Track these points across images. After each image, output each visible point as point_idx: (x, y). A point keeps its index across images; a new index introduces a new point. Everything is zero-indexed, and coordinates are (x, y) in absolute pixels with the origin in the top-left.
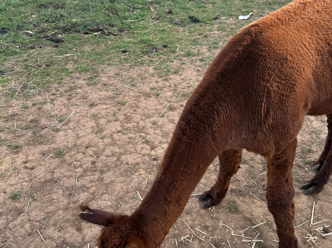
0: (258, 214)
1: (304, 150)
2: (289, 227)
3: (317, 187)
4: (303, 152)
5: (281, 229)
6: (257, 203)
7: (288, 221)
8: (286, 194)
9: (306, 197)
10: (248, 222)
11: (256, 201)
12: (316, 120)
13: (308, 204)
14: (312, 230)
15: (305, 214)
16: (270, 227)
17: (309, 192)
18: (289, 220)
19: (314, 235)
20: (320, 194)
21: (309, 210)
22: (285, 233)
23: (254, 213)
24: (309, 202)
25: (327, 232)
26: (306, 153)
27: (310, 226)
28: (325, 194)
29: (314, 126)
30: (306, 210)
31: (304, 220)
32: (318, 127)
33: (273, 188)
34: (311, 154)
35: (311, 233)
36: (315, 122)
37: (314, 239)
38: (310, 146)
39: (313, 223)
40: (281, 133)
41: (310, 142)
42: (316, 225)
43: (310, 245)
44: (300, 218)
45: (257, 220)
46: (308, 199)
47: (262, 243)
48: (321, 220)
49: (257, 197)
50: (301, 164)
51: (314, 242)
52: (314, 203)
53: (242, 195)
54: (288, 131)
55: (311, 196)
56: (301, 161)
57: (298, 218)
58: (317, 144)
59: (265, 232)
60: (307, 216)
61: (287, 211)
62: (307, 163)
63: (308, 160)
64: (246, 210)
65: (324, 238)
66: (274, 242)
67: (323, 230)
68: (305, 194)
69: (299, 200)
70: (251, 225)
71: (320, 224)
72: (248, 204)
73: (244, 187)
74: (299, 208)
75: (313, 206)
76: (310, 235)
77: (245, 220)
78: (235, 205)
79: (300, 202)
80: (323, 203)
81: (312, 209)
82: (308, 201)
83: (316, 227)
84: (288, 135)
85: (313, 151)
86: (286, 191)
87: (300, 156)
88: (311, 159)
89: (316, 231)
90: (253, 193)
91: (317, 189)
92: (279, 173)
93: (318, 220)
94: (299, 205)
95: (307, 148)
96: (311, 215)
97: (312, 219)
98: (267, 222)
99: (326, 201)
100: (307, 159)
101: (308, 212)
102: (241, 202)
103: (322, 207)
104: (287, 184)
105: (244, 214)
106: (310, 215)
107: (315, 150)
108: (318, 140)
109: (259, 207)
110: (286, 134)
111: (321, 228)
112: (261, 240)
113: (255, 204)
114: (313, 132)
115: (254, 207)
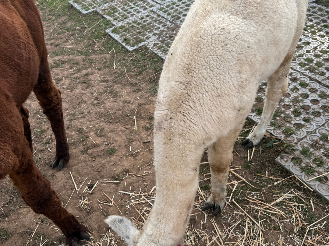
0: (30, 221)
1: (37, 134)
2: (62, 211)
3: (64, 158)
4: (37, 137)
5: (57, 219)
6: (23, 211)
7: (58, 208)
8: (44, 189)
9: (61, 172)
10: (25, 236)
11: (21, 211)
12: (33, 101)
13: (66, 177)
14: (81, 196)
15: (68, 187)
16: (46, 223)
17: (60, 166)
18: (59, 206)
19: (84, 198)
20: (71, 161)
21: (69, 181)
22: (62, 219)
23: (26, 223)
24: (66, 174)
25: (92, 187)
26: (40, 136)
27: (78, 193)
28: (74, 159)
29: (34, 108)
30: (67, 183)
31: (71, 192)
32: (37, 107)
33: (30, 193)
34: (45, 133)
35: (81, 198)
36: (33, 103)
37: (86, 201)
38: (40, 127)
39: (78, 189)
40: (11, 137)
41: (38, 123)
42: (81, 188)
43: (86, 208)
44: (67, 193)
45: (32, 227)
46: (64, 173)
47: (48, 242)
48: (83, 181)
49: (21, 206)
50: (42, 148)
51: (88, 203)
52: (70, 172)
53: (5, 217)
54: (15, 131)
55: (65, 169)
56: (40, 145)
57: (65, 195)
58: (44, 122)
59: (45, 231)
60: (71, 187)
61: (53, 201)
62: (46, 143)
63: (46, 141)
64: (18, 227)
65: (92, 193)
66: (57, 232)
67: (89, 188)
68: (59, 171)
69: (57, 180)
70: (30, 236)
71: (84, 184)
72: (15, 219)
73: (3, 207)
74: (61, 186)
75: (71, 176)
76: (81, 201)
77: (22, 236)
78: (4, 232)
79: (59, 180)
80: (76, 166)
81: (72, 179)
82: (64, 174)
83: (82, 190)
84: (18, 135)
85: (45, 130)
86: (43, 186)
87: (37, 141)
88: (47, 137)
89: (84, 194)
90: (15, 205)
91: (64, 159)
92: (29, 176)
93: (81, 183)
94: (60, 183)
95: (39, 130)
96: (73, 183)
97: (76, 186)
98: (42, 220)
99: (78, 163)
100: (43, 140)
101: (70, 183)
102: (8, 224)
103: (78, 171)
104: (39, 180)
105: (17, 232)
106: (73, 185)
107: (46, 128)
108: (44, 118)
109: (27, 214)
110: (16, 135)
111: (86, 188)
112: (46, 240)
113: (22, 214)
114: (36, 113)
115: (23, 218)
